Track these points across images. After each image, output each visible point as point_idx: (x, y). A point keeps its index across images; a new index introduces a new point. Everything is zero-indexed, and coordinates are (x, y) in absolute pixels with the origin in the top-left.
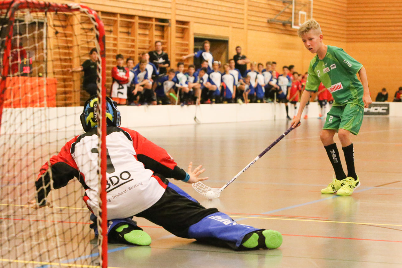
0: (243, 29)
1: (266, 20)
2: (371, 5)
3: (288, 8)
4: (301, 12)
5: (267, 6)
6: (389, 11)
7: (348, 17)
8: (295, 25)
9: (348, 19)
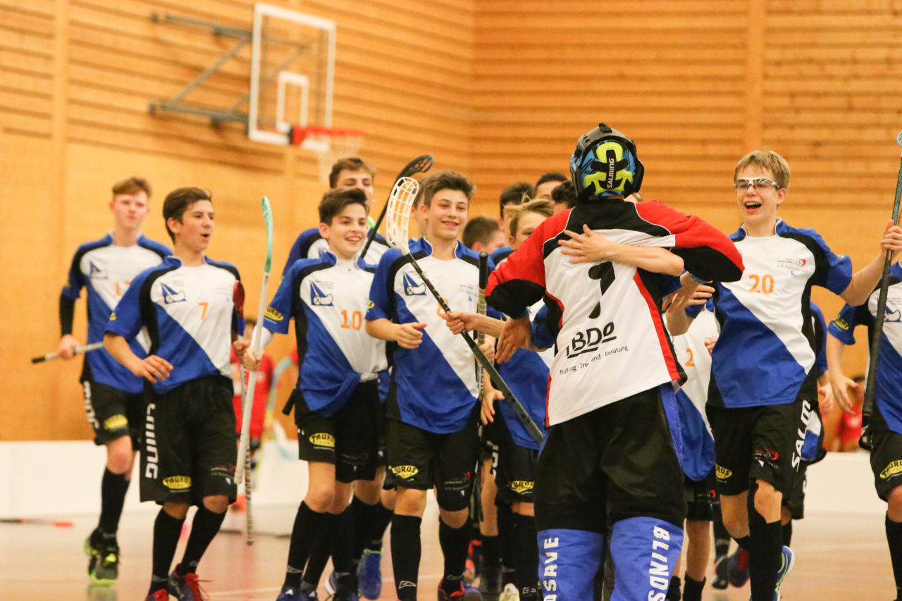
0: (47, 136)
1: (142, 105)
2: (571, 54)
3: (234, 57)
4: (286, 77)
5: (147, 48)
6: (642, 79)
7: (479, 101)
8: (261, 126)
9: (477, 109)
